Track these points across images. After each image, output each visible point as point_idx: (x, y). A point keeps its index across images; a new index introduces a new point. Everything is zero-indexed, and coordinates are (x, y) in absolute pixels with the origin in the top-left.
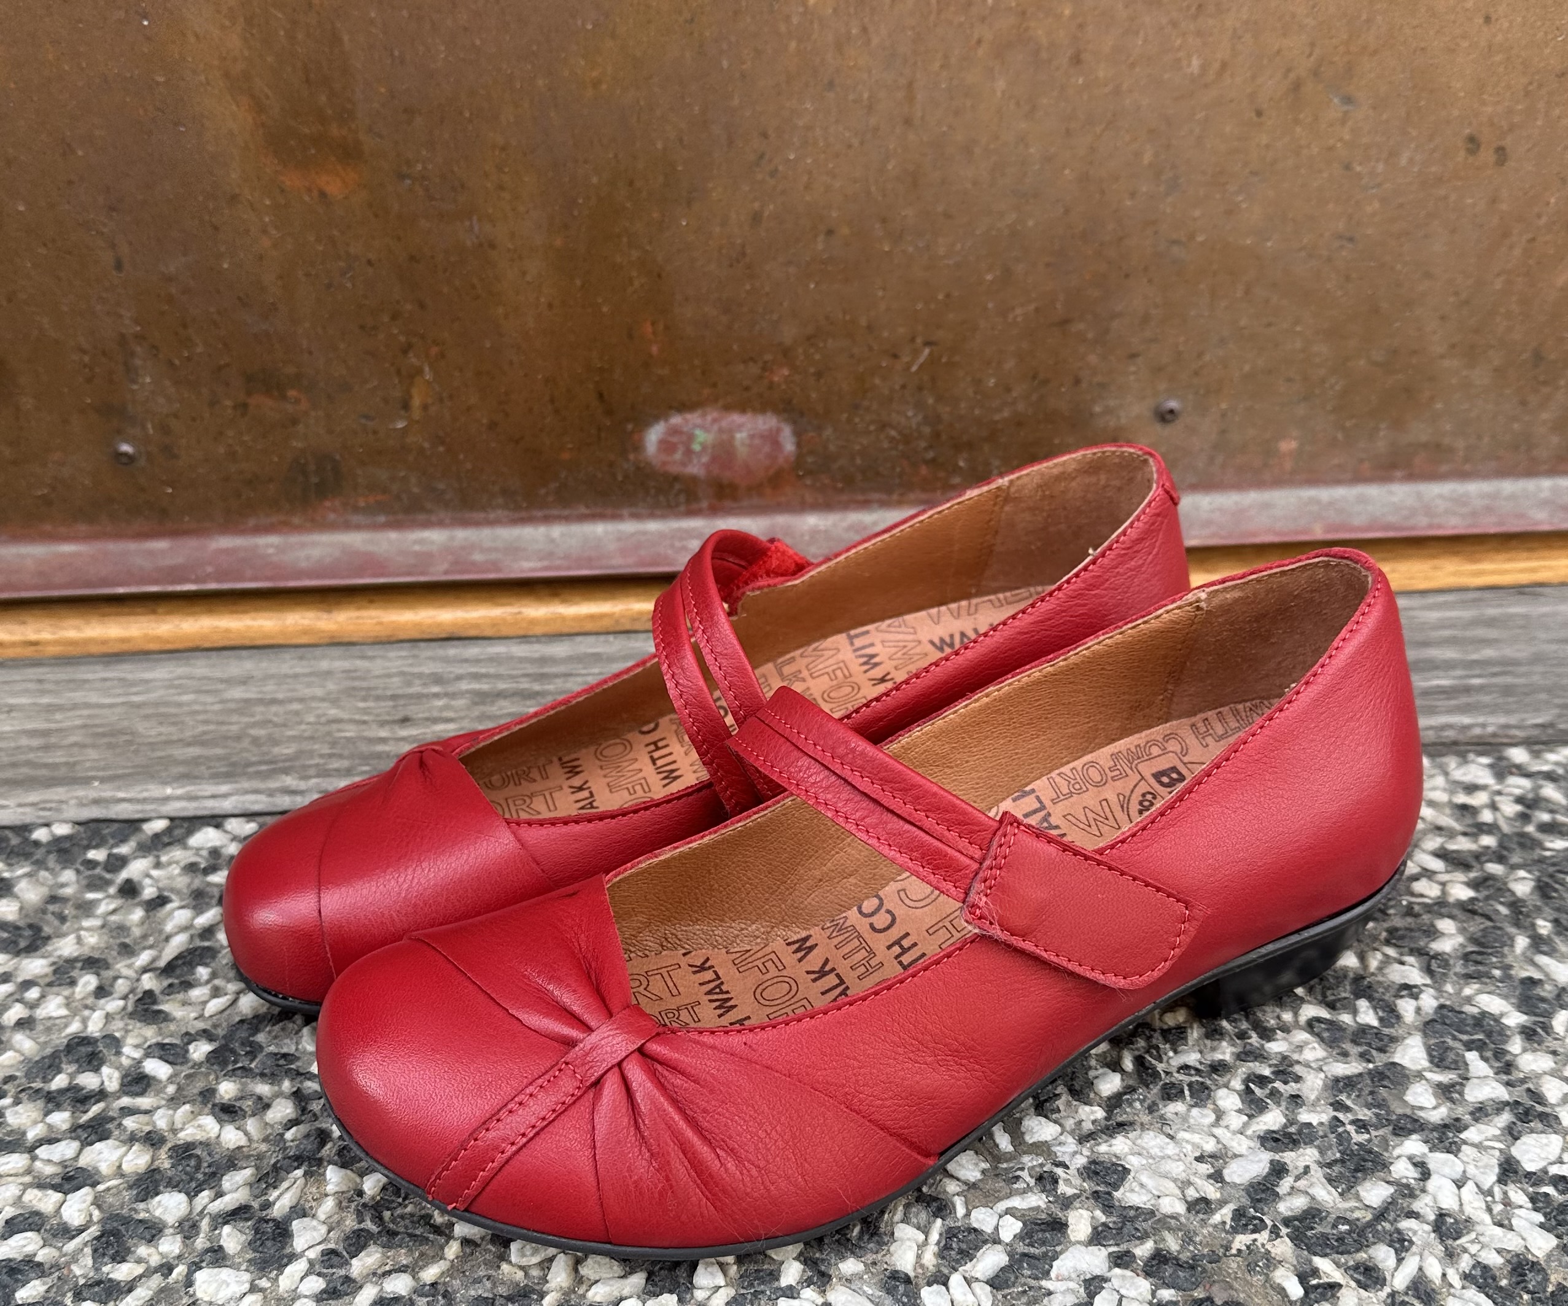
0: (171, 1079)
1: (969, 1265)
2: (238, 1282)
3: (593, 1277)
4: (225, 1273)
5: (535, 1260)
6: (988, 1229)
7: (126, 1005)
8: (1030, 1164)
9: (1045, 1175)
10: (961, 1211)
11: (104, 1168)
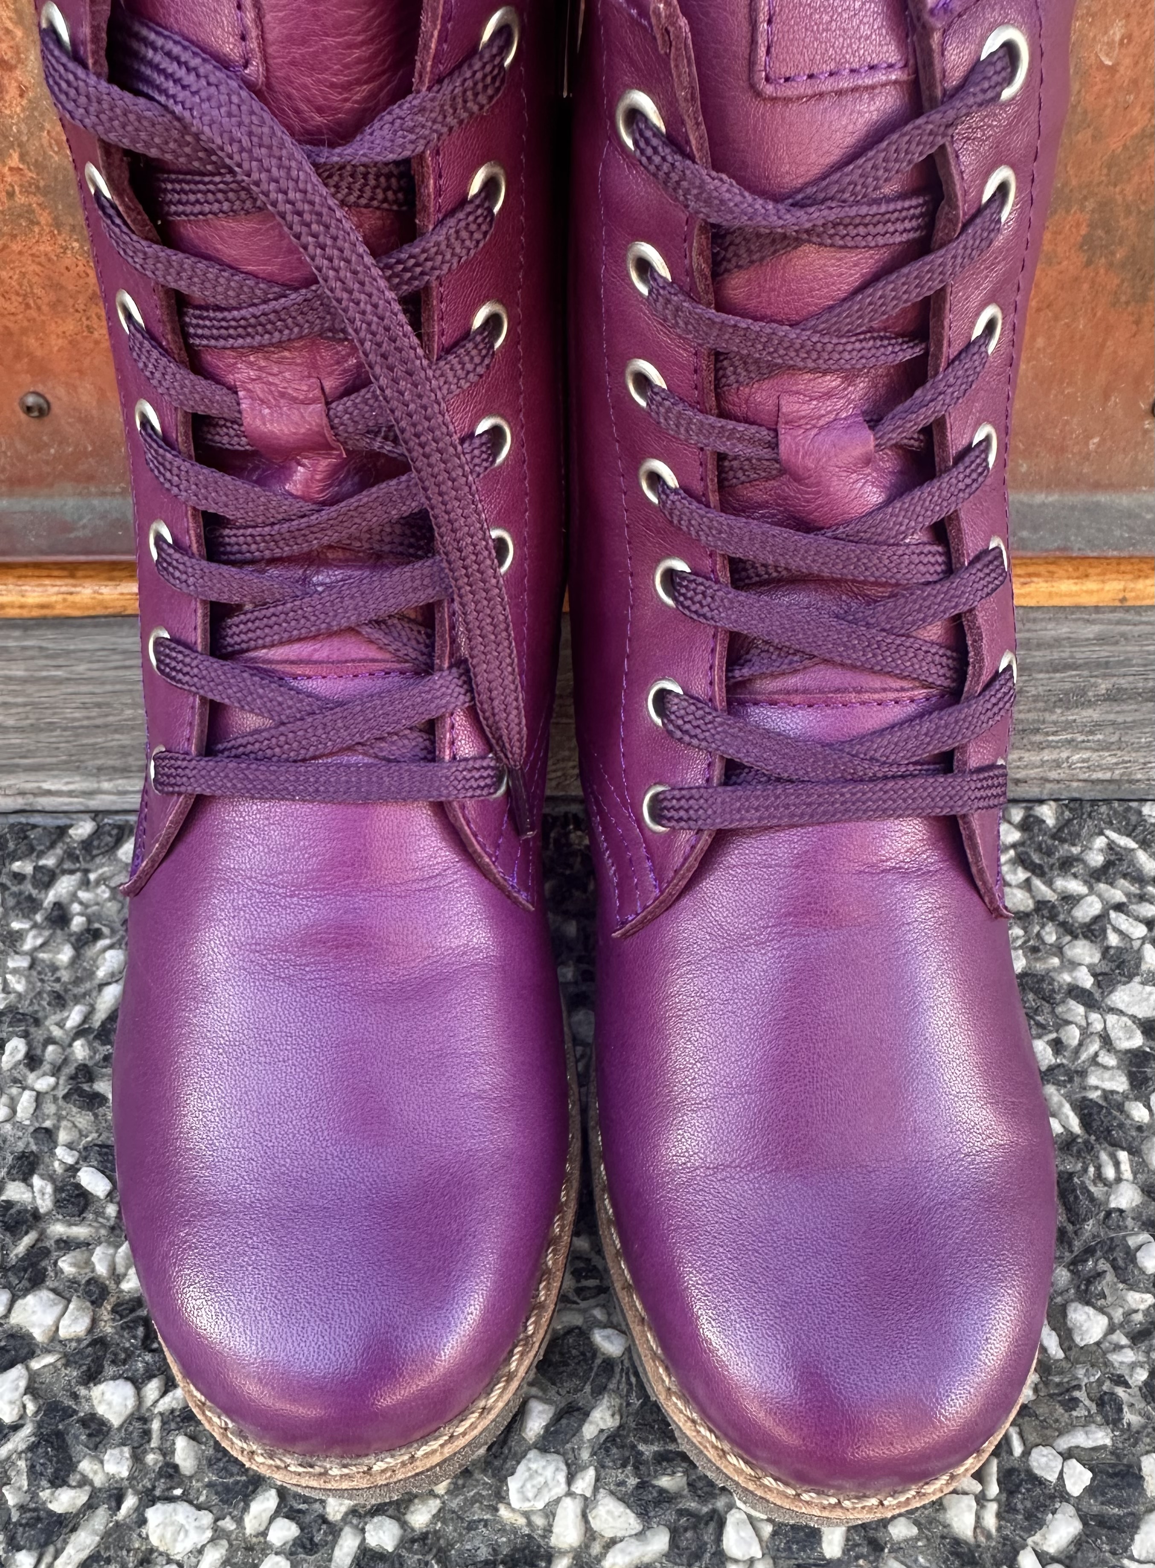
0: (110, 1195)
1: (1037, 1538)
2: (197, 1528)
3: (609, 1534)
4: (182, 1512)
5: (540, 1505)
6: (1052, 1477)
7: (57, 1083)
8: (1086, 1380)
9: (1106, 1398)
10: (1018, 1449)
11: (39, 1335)
